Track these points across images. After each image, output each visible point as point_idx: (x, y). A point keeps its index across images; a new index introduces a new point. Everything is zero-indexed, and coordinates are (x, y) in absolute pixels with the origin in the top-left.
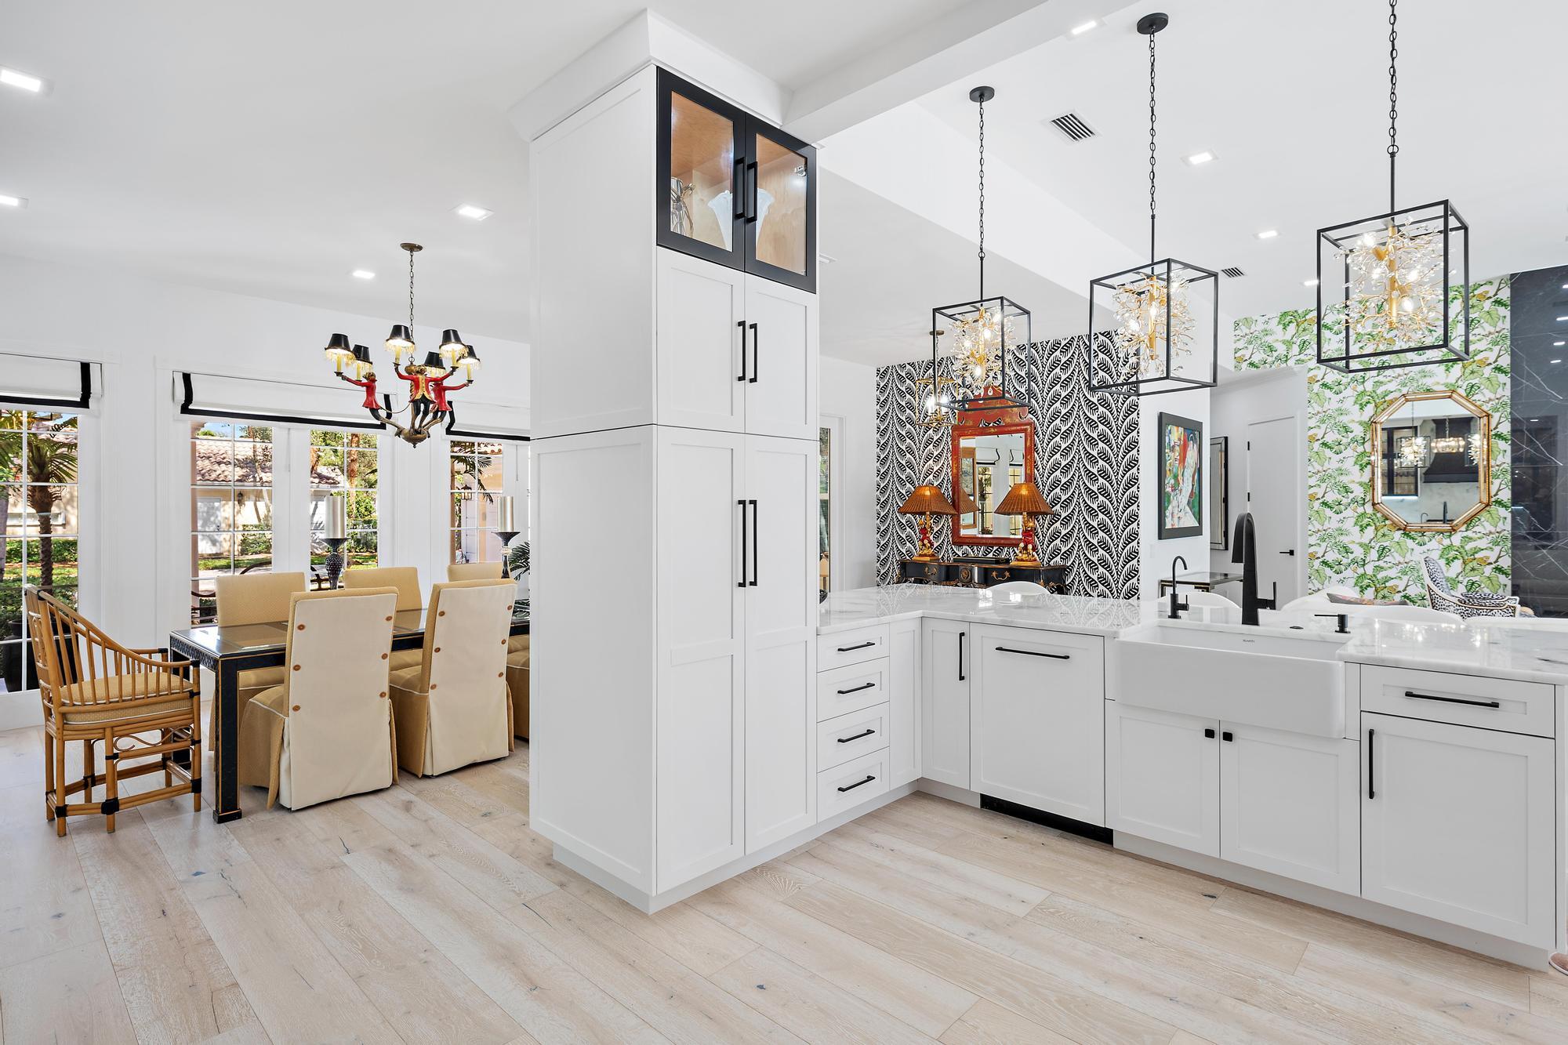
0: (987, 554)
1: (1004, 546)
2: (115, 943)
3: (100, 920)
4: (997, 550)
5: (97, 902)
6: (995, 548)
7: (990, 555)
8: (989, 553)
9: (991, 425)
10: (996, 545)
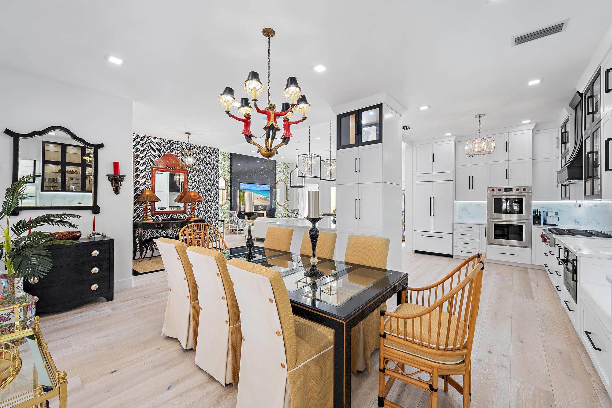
0: (167, 218)
1: (175, 214)
2: (479, 332)
3: (479, 342)
4: (172, 215)
5: (476, 352)
6: (171, 215)
7: (169, 218)
8: (168, 217)
9: (170, 168)
10: (171, 213)
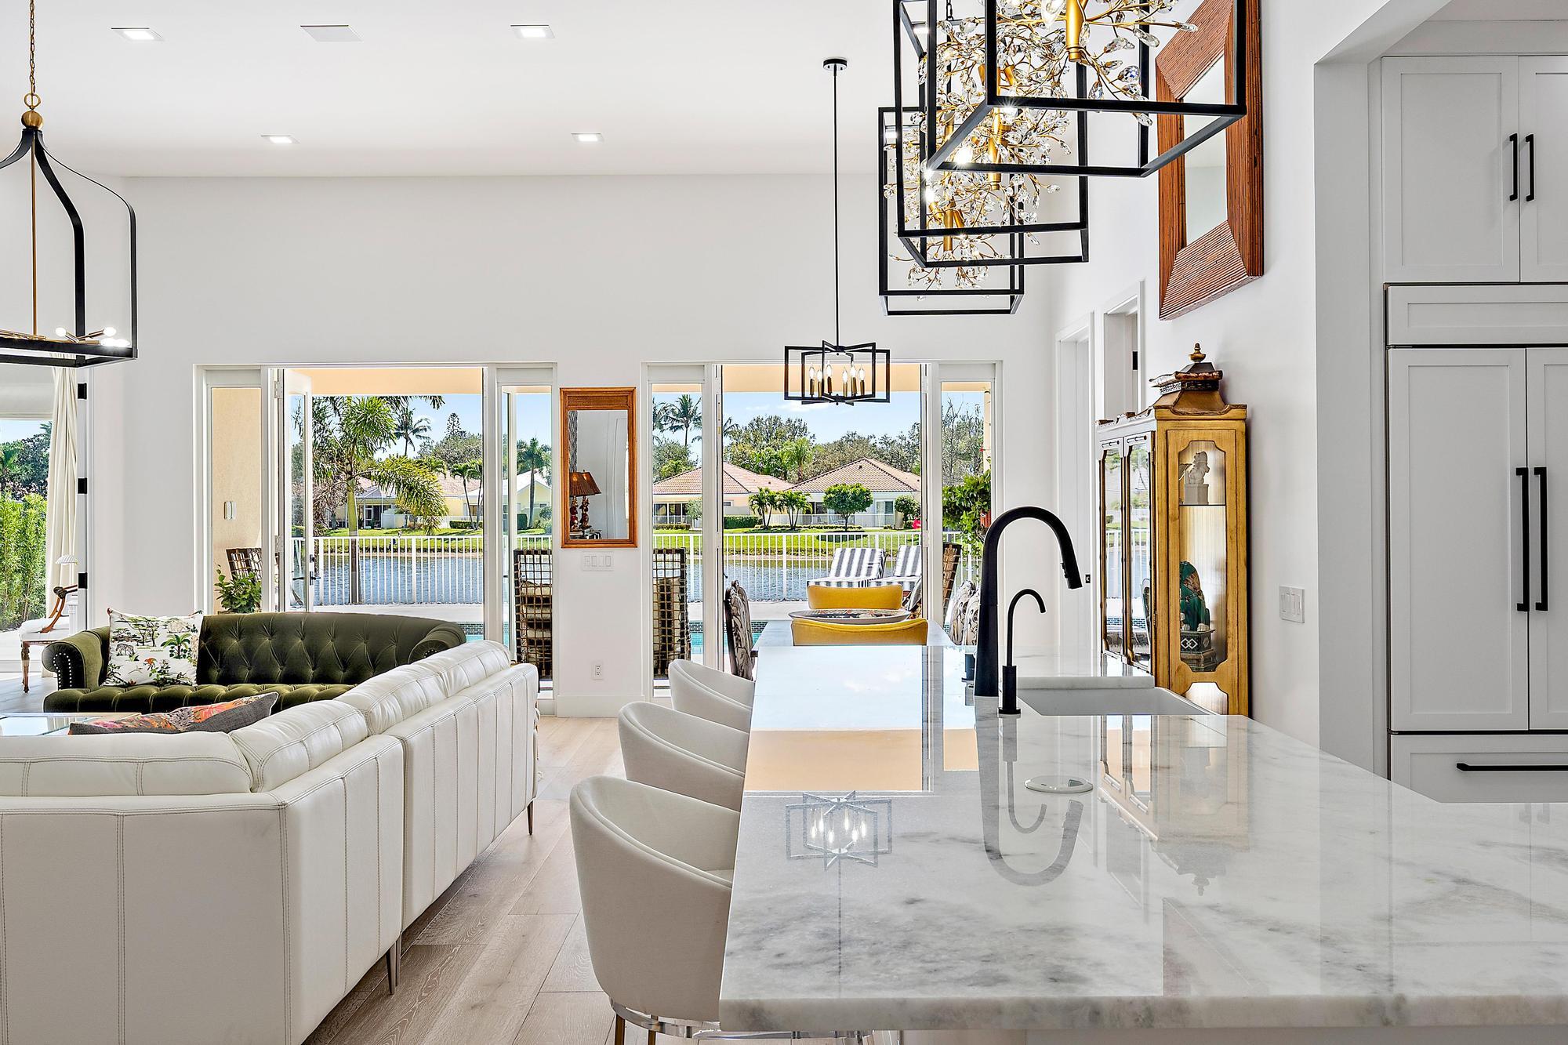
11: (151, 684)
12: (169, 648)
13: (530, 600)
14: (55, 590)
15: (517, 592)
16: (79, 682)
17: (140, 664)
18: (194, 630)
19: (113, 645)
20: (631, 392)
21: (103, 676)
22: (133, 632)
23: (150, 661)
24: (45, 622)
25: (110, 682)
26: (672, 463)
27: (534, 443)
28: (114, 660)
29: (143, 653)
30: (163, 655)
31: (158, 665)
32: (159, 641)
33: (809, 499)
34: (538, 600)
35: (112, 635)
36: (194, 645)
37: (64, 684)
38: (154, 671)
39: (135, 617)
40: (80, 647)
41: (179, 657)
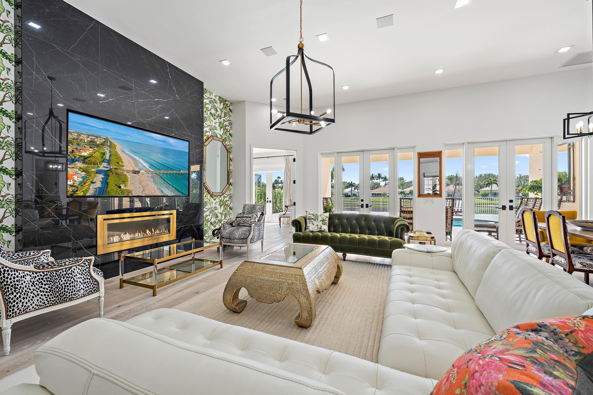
11: (317, 231)
12: (322, 222)
13: (404, 212)
14: (285, 206)
15: (401, 209)
16: (300, 231)
17: (315, 226)
18: (327, 217)
19: (308, 221)
20: (441, 152)
21: (305, 229)
22: (313, 217)
23: (317, 225)
24: (284, 213)
25: (307, 230)
26: (377, 186)
27: (352, 182)
28: (308, 225)
29: (315, 223)
30: (320, 224)
31: (319, 227)
32: (319, 220)
33: (406, 192)
34: (407, 212)
35: (307, 218)
36: (327, 221)
37: (297, 231)
38: (318, 228)
39: (313, 213)
40: (300, 220)
41: (324, 225)
